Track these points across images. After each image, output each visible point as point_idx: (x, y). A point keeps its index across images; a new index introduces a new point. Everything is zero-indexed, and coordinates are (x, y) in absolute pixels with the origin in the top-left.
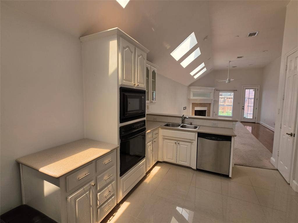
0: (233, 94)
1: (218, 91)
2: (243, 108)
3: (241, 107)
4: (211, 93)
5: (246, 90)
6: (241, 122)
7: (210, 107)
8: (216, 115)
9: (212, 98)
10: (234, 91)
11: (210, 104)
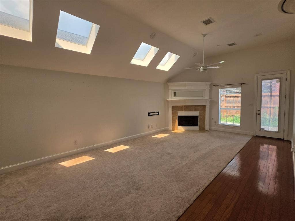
0: (239, 89)
1: (217, 87)
2: (259, 112)
4: (204, 90)
5: (263, 81)
7: (205, 110)
8: (215, 123)
9: (207, 97)
10: (242, 84)
11: (204, 107)
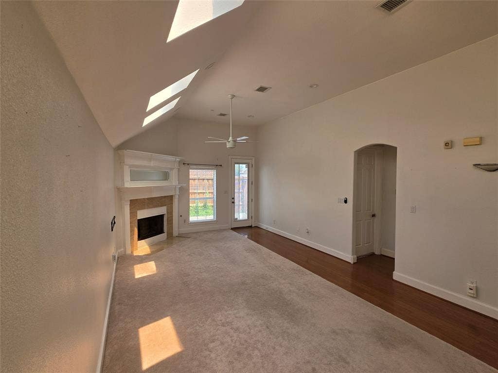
0: (214, 172)
1: (187, 166)
2: (233, 200)
3: (230, 200)
4: (172, 169)
5: (236, 165)
6: (232, 229)
7: (172, 204)
8: (185, 221)
9: (175, 182)
10: (217, 166)
11: (171, 197)
